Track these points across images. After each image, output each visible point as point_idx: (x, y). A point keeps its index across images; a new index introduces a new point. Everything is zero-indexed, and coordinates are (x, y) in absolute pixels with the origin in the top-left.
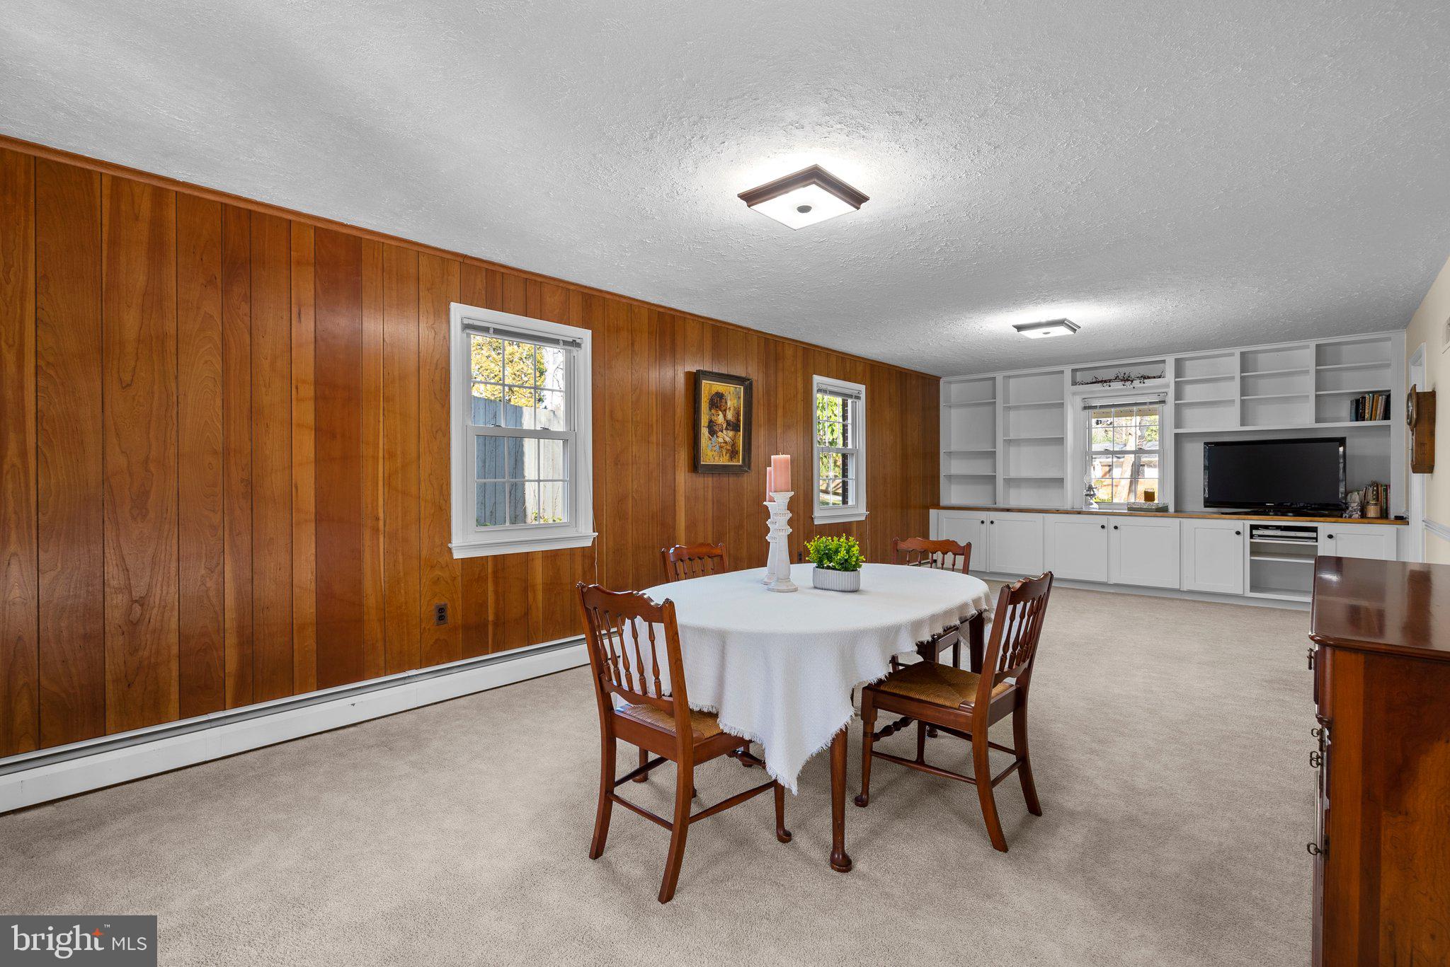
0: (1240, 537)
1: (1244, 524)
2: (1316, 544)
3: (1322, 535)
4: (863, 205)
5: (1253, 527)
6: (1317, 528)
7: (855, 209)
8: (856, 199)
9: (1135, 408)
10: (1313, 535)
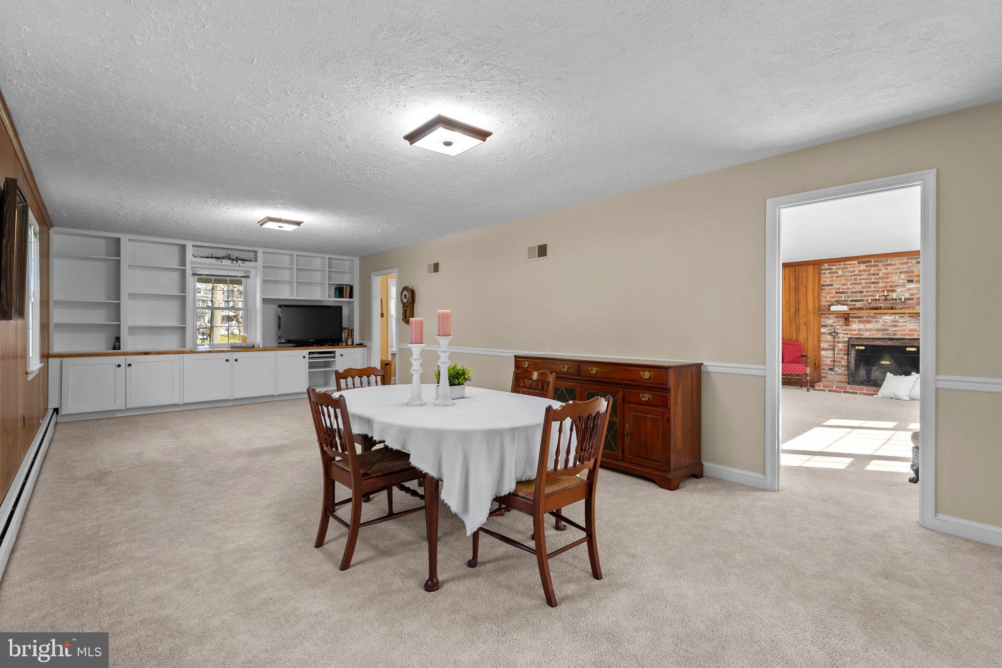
0: (305, 359)
1: (305, 352)
2: (334, 359)
3: (337, 354)
4: (488, 139)
5: (310, 353)
6: (335, 351)
7: (482, 142)
8: (483, 135)
9: (228, 279)
10: (333, 355)
